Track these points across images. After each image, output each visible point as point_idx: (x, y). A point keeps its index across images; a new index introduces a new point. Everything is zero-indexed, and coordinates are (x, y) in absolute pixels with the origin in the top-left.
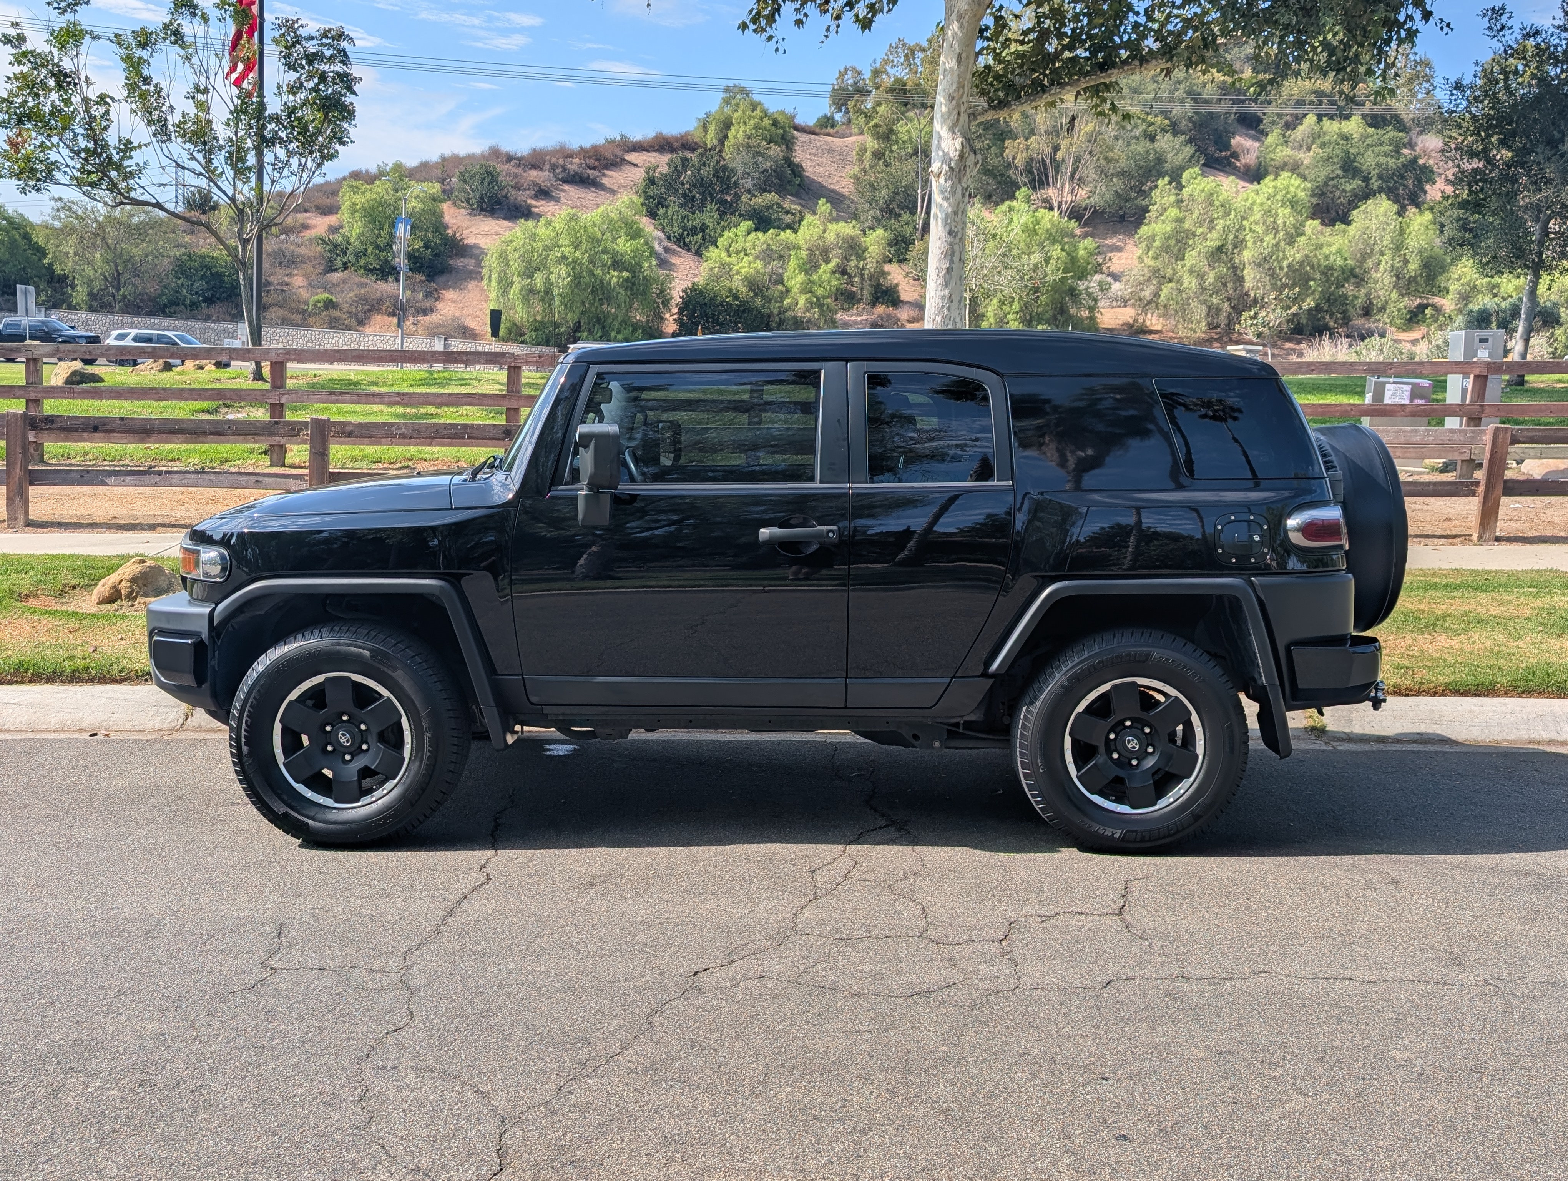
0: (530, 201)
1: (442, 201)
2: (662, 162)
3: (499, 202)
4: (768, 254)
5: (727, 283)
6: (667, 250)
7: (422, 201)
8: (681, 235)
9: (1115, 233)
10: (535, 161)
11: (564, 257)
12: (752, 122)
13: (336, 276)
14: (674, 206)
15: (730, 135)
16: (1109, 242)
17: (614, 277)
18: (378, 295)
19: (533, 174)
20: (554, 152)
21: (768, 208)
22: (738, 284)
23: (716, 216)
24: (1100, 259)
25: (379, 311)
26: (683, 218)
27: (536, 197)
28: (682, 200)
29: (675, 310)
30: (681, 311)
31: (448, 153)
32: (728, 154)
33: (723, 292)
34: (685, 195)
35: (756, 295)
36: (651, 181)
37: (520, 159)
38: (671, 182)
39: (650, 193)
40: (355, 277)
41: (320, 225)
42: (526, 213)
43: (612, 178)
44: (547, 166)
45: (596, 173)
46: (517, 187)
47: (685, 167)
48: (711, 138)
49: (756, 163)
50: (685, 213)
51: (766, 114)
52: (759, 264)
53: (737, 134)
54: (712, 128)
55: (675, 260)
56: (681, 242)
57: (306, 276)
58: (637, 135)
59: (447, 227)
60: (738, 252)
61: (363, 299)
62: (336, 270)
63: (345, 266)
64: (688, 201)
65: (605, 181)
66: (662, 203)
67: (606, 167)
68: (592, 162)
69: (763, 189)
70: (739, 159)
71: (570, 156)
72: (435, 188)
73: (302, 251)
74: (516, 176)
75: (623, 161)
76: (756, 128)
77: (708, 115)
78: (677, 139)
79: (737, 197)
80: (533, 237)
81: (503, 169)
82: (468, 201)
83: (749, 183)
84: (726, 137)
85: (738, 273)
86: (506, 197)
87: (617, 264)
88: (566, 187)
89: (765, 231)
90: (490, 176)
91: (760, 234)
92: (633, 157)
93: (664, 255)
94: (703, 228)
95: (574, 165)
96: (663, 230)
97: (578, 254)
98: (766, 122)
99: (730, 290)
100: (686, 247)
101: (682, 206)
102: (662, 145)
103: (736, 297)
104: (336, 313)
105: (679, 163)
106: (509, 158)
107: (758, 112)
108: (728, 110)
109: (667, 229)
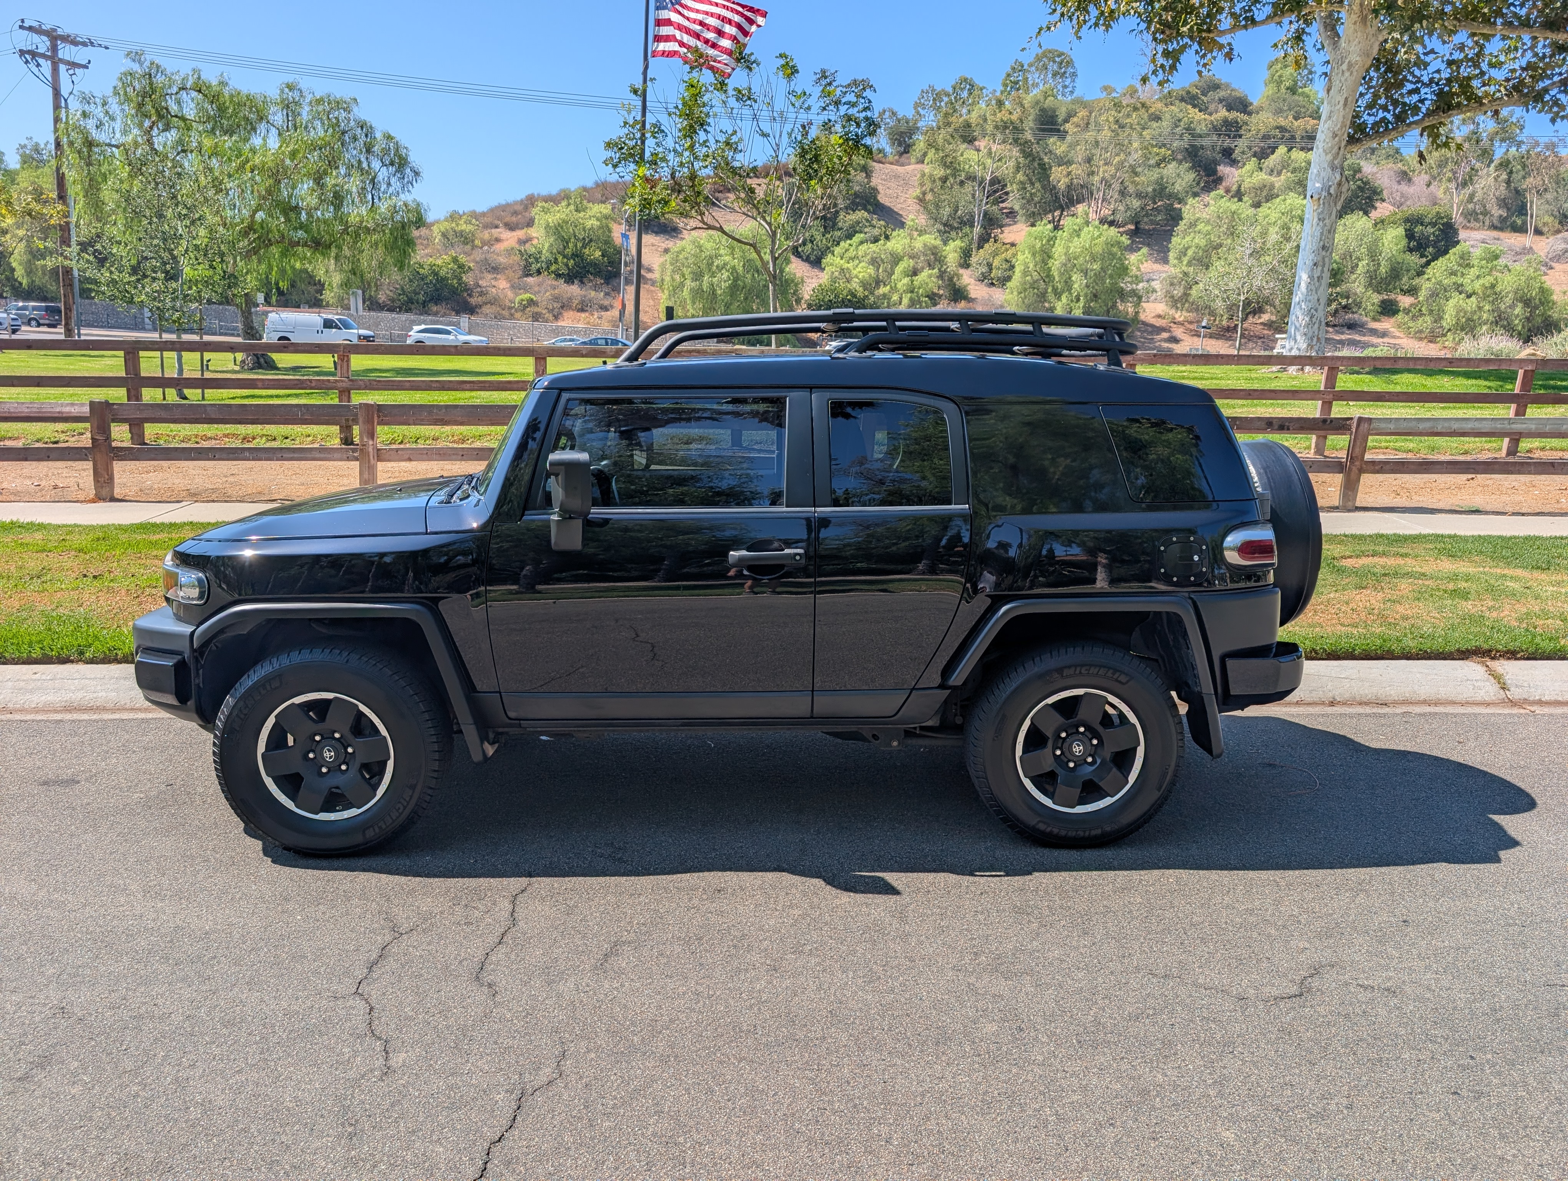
4: (878, 261)
5: (847, 286)
7: (599, 220)
13: (530, 280)
18: (569, 295)
22: (855, 286)
25: (570, 308)
35: (870, 294)
40: (549, 281)
41: (510, 239)
52: (871, 269)
57: (508, 279)
60: (850, 260)
61: (556, 299)
62: (531, 275)
63: (539, 272)
69: (852, 208)
73: (502, 260)
83: (842, 203)
85: (853, 276)
91: (871, 245)
99: (849, 289)
103: (854, 295)
104: (536, 309)
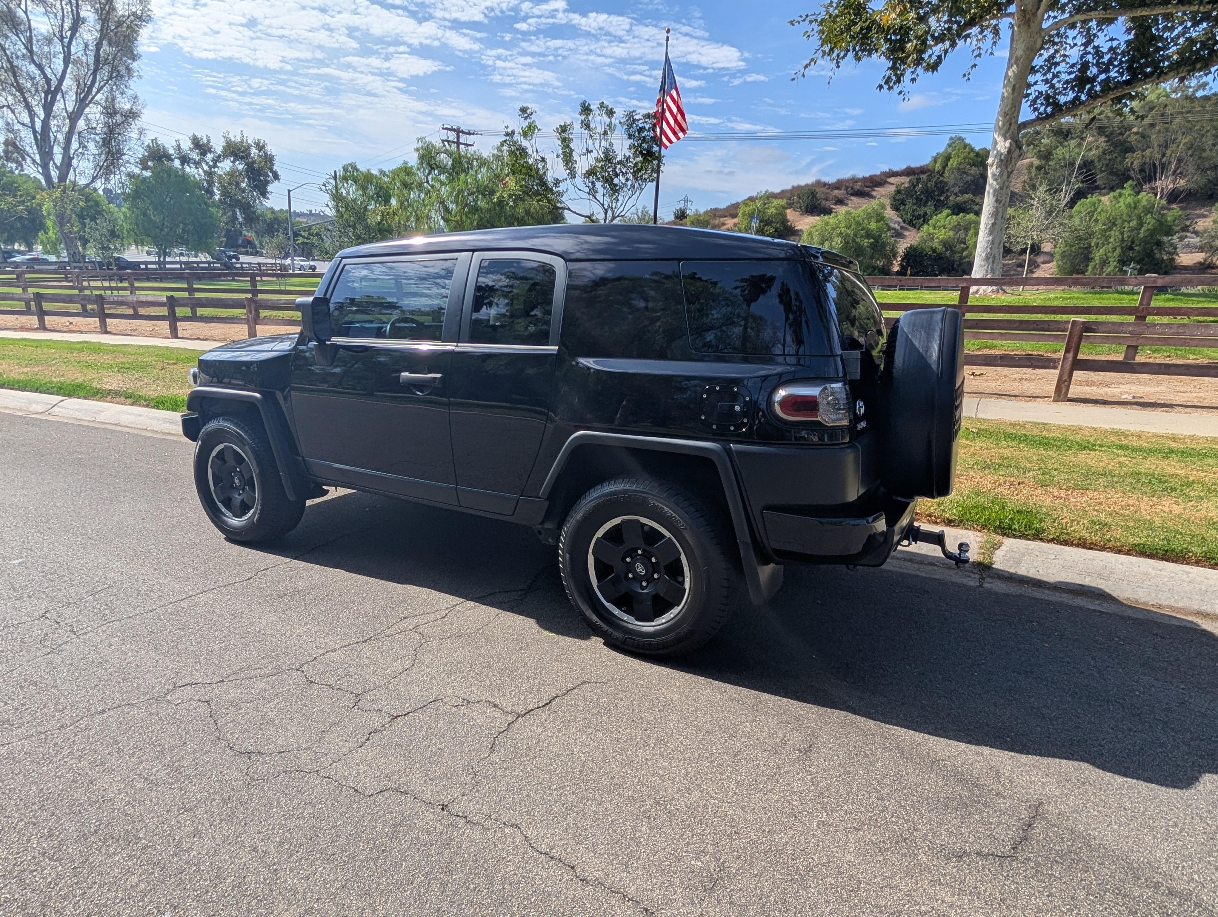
0: (832, 206)
1: (787, 208)
2: (905, 181)
3: (816, 207)
4: (957, 228)
5: (930, 244)
6: (902, 228)
7: (777, 209)
8: (911, 220)
9: (1204, 206)
10: (838, 185)
11: (841, 233)
12: (963, 156)
14: (909, 205)
15: (949, 164)
16: (1197, 212)
17: (866, 243)
19: (836, 192)
20: (849, 180)
21: (965, 202)
22: (936, 244)
23: (933, 208)
24: (1188, 223)
26: (914, 211)
27: (836, 204)
28: (915, 201)
29: (899, 259)
30: (902, 260)
31: (796, 184)
32: (946, 174)
33: (927, 249)
34: (917, 198)
35: (947, 250)
36: (898, 192)
37: (830, 185)
38: (910, 192)
39: (897, 198)
41: (730, 223)
42: (828, 211)
43: (879, 191)
44: (844, 188)
45: (869, 189)
46: (826, 200)
47: (918, 183)
48: (938, 167)
49: (962, 178)
50: (915, 207)
51: (972, 150)
52: (951, 233)
53: (953, 163)
54: (939, 161)
55: (906, 233)
56: (911, 223)
58: (896, 168)
59: (789, 221)
60: (940, 227)
64: (919, 202)
65: (874, 193)
66: (903, 203)
67: (876, 186)
68: (868, 184)
69: (963, 192)
70: (952, 177)
71: (857, 182)
72: (783, 202)
74: (827, 193)
75: (886, 182)
76: (964, 159)
77: (938, 154)
78: (917, 168)
79: (947, 197)
80: (827, 223)
81: (820, 191)
82: (800, 208)
83: (957, 190)
84: (947, 165)
85: (937, 238)
86: (820, 204)
87: (868, 235)
88: (852, 198)
89: (957, 214)
90: (813, 194)
91: (954, 217)
92: (891, 180)
93: (900, 231)
94: (925, 214)
95: (858, 186)
96: (901, 217)
97: (848, 231)
98: (972, 155)
99: (932, 248)
100: (914, 226)
101: (913, 204)
102: (909, 172)
103: (934, 251)
105: (915, 181)
106: (825, 184)
107: (967, 150)
108: (950, 150)
109: (904, 217)
